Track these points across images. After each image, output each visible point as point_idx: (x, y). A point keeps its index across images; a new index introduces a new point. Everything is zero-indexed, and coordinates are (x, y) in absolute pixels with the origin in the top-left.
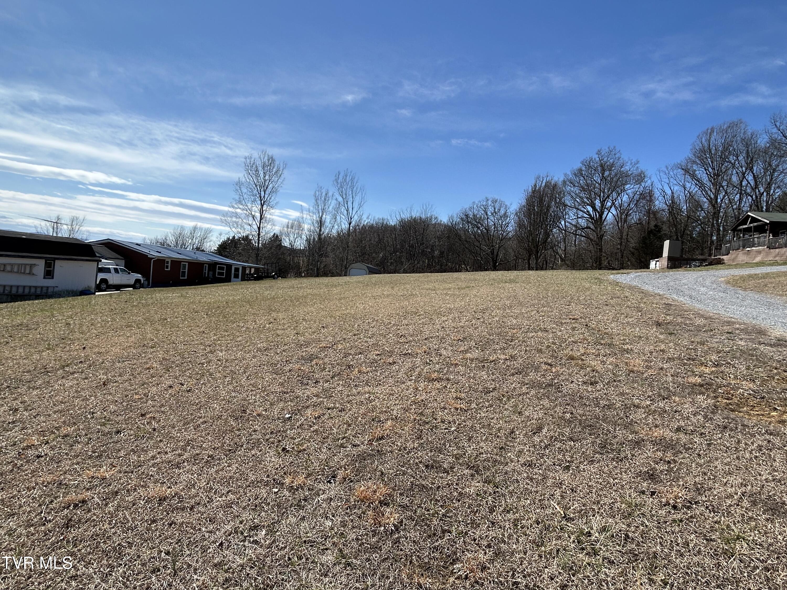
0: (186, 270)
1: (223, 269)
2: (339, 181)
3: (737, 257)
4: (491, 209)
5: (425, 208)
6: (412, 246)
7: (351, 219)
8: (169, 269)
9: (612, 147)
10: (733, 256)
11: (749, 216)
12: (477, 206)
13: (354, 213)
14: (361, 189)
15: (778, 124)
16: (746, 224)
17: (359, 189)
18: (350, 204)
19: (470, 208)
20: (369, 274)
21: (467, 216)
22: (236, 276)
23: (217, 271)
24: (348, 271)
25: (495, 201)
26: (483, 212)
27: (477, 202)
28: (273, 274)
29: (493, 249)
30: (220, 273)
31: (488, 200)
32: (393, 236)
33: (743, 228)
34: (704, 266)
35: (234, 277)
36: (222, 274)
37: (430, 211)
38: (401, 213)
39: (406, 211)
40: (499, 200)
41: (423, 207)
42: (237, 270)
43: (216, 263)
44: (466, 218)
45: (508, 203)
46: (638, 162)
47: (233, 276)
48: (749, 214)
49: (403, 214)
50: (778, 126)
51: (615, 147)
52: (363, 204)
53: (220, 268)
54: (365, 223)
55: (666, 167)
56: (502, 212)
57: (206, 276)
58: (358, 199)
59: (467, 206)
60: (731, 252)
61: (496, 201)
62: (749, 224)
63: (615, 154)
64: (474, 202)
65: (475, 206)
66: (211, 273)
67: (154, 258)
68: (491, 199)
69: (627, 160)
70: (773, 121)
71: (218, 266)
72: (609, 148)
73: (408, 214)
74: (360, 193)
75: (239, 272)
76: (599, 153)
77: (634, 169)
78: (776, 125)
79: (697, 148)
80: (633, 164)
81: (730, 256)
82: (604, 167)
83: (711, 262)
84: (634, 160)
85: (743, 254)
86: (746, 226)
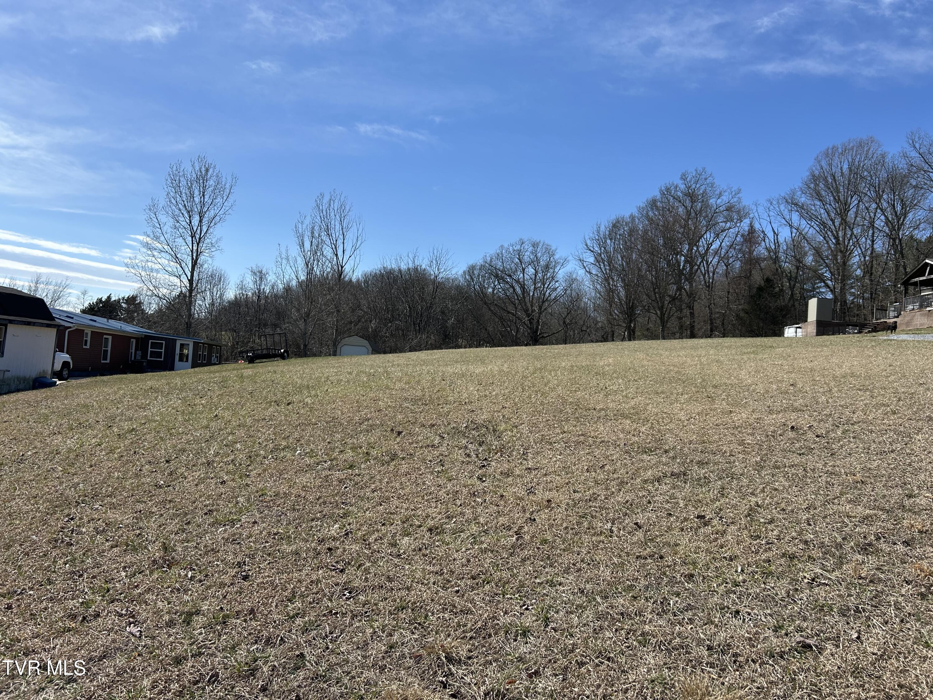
0: (109, 349)
1: (160, 346)
3: (913, 319)
4: (527, 257)
7: (342, 267)
8: (88, 347)
9: (700, 169)
10: (906, 319)
11: (927, 264)
12: (508, 251)
15: (917, 146)
16: (924, 276)
19: (498, 255)
20: (372, 354)
22: (182, 358)
23: (150, 349)
24: (338, 349)
25: (534, 245)
26: (516, 260)
27: (506, 246)
28: (282, 351)
29: (532, 316)
30: (153, 354)
31: (523, 243)
33: (920, 281)
34: (866, 333)
35: (181, 360)
36: (159, 355)
40: (542, 242)
43: (148, 338)
44: (489, 268)
45: (553, 247)
46: (739, 191)
47: (177, 358)
48: (927, 261)
50: (918, 148)
51: (704, 169)
53: (154, 345)
55: (770, 200)
57: (133, 359)
60: (902, 313)
61: (538, 244)
62: (928, 275)
63: (706, 179)
64: (502, 246)
65: (505, 251)
66: (139, 353)
67: (70, 327)
68: (529, 242)
69: (726, 188)
70: (911, 142)
71: (150, 341)
72: (696, 170)
73: (410, 262)
75: (187, 351)
76: (684, 177)
77: (735, 200)
78: (915, 147)
79: (817, 173)
80: (734, 193)
81: (902, 319)
82: (691, 196)
83: (875, 327)
84: (735, 188)
85: (921, 315)
86: (924, 278)
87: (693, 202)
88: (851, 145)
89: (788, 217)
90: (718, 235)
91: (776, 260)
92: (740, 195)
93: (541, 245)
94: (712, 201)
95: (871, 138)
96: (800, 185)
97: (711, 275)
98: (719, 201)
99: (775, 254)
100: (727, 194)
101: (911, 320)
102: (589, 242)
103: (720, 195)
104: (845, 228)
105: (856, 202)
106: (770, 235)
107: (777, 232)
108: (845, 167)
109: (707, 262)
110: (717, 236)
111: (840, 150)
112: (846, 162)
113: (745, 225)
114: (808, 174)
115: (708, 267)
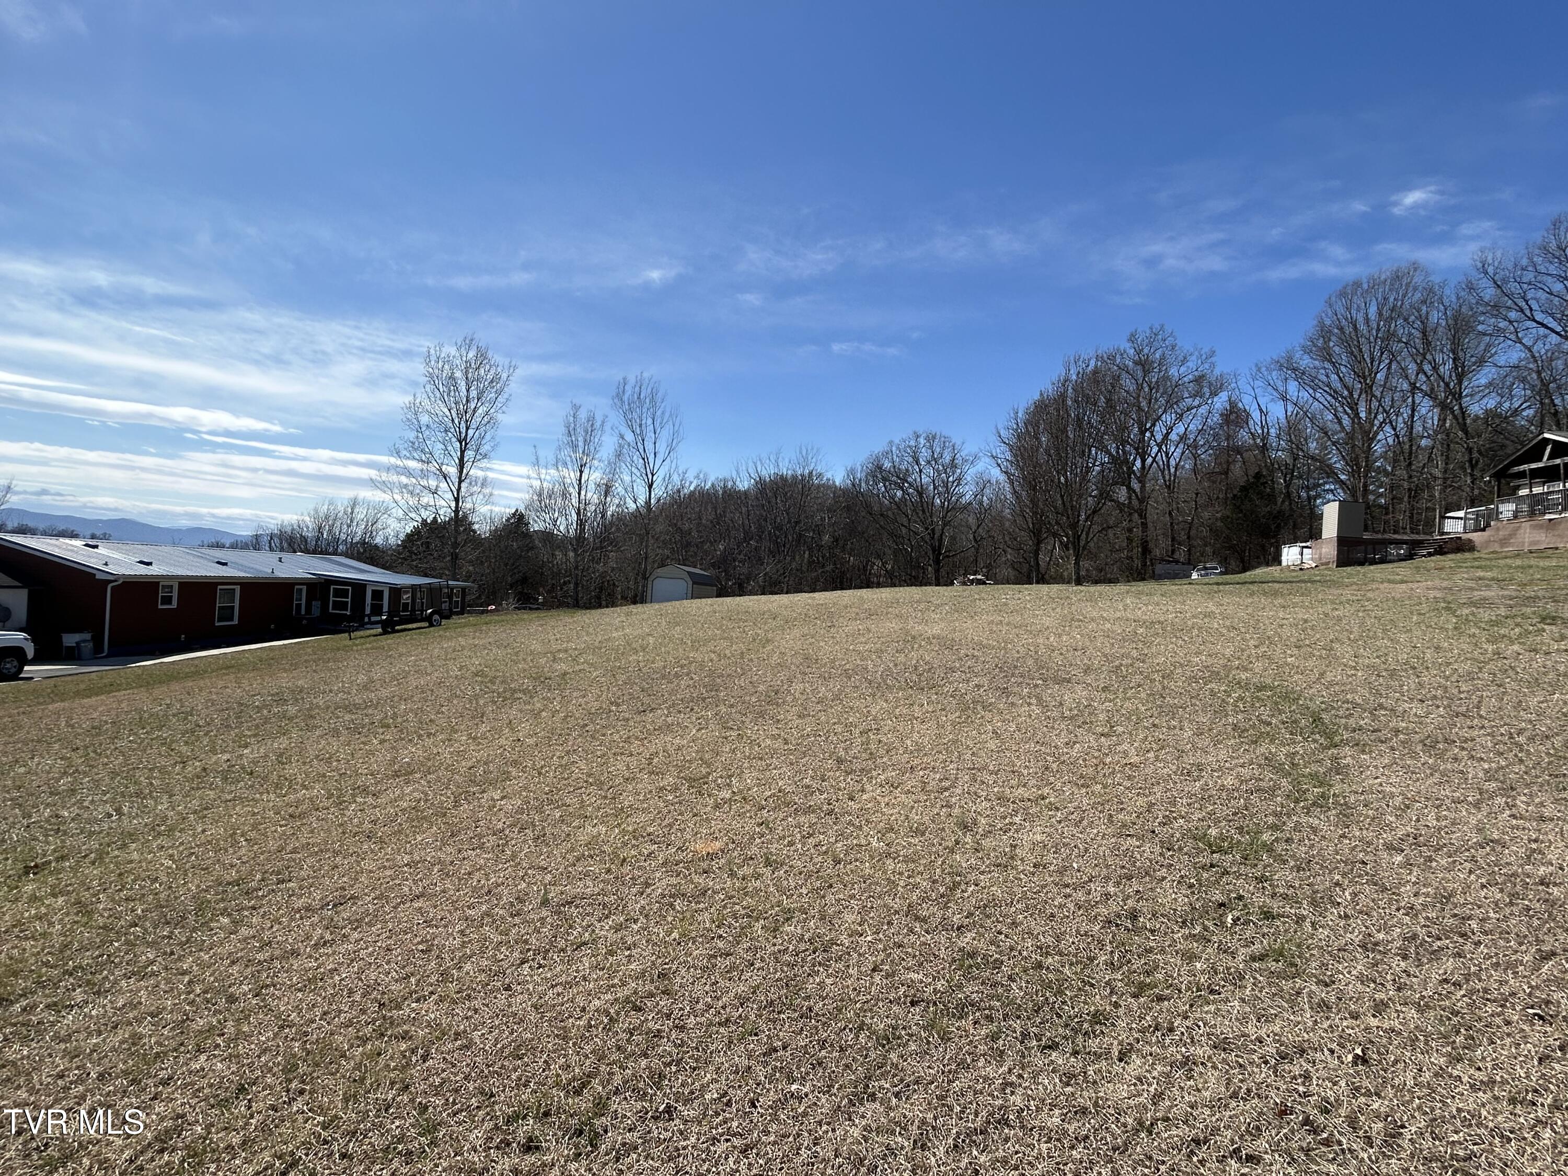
0: (237, 605)
1: (344, 594)
2: (625, 398)
3: (1515, 534)
4: (924, 454)
5: (804, 453)
6: (779, 528)
7: (653, 475)
8: (175, 606)
9: (1157, 326)
10: (1500, 533)
11: (1547, 441)
12: (898, 448)
13: (658, 463)
14: (671, 415)
15: (1490, 271)
16: (1540, 460)
17: (667, 415)
18: (649, 446)
19: (887, 454)
21: (880, 468)
23: (332, 599)
24: (650, 583)
25: (931, 438)
26: (911, 460)
27: (897, 441)
29: (933, 530)
30: (337, 605)
31: (918, 437)
32: (744, 509)
33: (1531, 470)
34: (1424, 556)
36: (344, 606)
37: (814, 460)
38: (759, 464)
39: (768, 461)
40: (938, 434)
41: (801, 453)
42: (377, 595)
43: (329, 582)
44: (877, 471)
45: (957, 440)
46: (1212, 353)
47: (368, 610)
48: (1547, 435)
49: (762, 464)
50: (1491, 273)
51: (1162, 326)
52: (677, 444)
53: (338, 593)
54: (692, 488)
56: (947, 458)
57: (303, 613)
58: (665, 435)
59: (879, 447)
60: (1492, 523)
61: (934, 438)
62: (1548, 459)
63: (1164, 340)
65: (894, 449)
66: (316, 605)
67: (113, 580)
68: (924, 435)
69: (1192, 350)
71: (332, 587)
72: (1151, 328)
74: (671, 423)
75: (382, 600)
76: (1132, 339)
77: (1207, 366)
78: (1486, 273)
79: (1328, 322)
80: (1204, 357)
81: (1493, 533)
82: (1144, 364)
83: (1440, 546)
84: (1206, 350)
85: (1534, 527)
86: (1540, 465)
87: (1146, 372)
88: (1383, 277)
89: (1281, 389)
90: (1181, 415)
91: (1264, 448)
92: (1213, 359)
93: (938, 437)
94: (1173, 371)
95: (1414, 264)
96: (1302, 341)
97: (1172, 470)
98: (1182, 369)
99: (1262, 440)
100: (1194, 358)
101: (1510, 535)
102: (1002, 433)
103: (1184, 361)
104: (1371, 400)
105: (1387, 361)
106: (1256, 415)
107: (1264, 410)
108: (1373, 311)
109: (1167, 454)
110: (1180, 417)
111: (1365, 286)
112: (1374, 302)
113: (1221, 402)
114: (1315, 322)
115: (1168, 462)
